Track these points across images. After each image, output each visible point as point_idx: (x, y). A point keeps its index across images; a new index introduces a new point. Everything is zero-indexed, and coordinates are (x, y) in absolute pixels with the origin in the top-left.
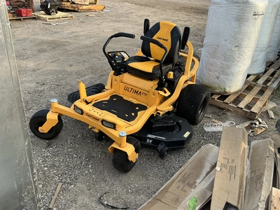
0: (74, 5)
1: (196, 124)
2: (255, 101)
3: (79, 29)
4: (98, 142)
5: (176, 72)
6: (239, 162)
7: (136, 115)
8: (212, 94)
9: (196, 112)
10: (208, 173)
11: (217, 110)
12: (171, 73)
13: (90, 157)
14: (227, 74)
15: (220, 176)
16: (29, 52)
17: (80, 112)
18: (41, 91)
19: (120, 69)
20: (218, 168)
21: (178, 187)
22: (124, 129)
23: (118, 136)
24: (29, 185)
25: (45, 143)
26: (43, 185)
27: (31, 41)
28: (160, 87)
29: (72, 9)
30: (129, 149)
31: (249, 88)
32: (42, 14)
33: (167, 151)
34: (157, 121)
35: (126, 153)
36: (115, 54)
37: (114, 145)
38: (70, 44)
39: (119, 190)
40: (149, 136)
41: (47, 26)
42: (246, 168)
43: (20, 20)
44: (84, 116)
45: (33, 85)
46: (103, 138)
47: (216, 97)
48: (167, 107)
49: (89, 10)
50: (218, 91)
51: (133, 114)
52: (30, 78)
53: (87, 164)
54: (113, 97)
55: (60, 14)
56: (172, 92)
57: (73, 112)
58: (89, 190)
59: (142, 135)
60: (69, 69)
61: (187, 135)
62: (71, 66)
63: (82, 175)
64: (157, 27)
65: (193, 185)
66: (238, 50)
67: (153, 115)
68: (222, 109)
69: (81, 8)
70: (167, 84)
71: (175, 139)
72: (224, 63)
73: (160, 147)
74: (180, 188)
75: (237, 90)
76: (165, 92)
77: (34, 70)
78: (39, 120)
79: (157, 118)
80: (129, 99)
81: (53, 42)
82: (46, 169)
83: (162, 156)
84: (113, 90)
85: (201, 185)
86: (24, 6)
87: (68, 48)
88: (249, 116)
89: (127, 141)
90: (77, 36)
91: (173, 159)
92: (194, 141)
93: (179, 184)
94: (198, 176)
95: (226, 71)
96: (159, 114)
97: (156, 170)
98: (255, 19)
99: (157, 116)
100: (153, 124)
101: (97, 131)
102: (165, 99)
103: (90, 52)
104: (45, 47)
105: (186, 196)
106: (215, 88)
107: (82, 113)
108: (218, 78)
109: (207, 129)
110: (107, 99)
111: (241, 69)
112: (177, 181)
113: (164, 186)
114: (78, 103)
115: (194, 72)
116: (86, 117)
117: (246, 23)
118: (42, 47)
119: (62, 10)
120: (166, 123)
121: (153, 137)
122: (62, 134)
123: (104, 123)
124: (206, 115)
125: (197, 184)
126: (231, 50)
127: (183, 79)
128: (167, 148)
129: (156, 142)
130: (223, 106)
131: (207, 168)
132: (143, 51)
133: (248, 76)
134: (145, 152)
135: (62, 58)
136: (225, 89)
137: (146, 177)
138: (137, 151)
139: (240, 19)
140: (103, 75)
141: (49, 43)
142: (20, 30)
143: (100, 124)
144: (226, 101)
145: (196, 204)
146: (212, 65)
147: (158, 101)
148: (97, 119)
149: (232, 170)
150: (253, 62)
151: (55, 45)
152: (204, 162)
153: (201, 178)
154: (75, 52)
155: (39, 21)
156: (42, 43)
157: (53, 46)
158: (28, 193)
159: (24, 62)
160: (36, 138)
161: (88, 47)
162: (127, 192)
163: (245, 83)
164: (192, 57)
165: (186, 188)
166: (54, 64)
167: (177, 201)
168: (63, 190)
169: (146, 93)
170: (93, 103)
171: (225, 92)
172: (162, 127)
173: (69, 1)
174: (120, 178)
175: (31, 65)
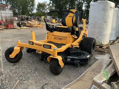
7: (61, 47)
9: (91, 49)
12: (77, 28)
14: (102, 36)
16: (10, 37)
17: (32, 43)
21: (91, 73)
26: (8, 81)
27: (11, 34)
29: (30, 26)
33: (79, 63)
37: (51, 56)
39: (54, 83)
41: (19, 30)
43: (7, 29)
44: (34, 45)
45: (10, 46)
47: (98, 47)
51: (59, 46)
52: (9, 44)
53: (35, 72)
55: (25, 27)
56: (78, 37)
57: (28, 45)
58: (36, 83)
59: (65, 57)
61: (88, 56)
63: (32, 76)
65: (99, 72)
66: (105, 24)
67: (69, 47)
73: (75, 62)
74: (93, 74)
75: (107, 43)
76: (75, 36)
78: (10, 51)
82: (11, 74)
84: (49, 40)
87: (28, 36)
91: (82, 69)
94: (101, 69)
97: (74, 74)
98: (111, 10)
99: (72, 48)
100: (70, 51)
101: (41, 53)
104: (17, 35)
108: (97, 38)
109: (97, 58)
111: (107, 33)
117: (107, 12)
120: (77, 51)
121: (71, 57)
124: (94, 54)
129: (72, 60)
136: (101, 43)
137: (69, 77)
139: (105, 10)
141: (19, 34)
142: (7, 31)
143: (43, 47)
144: (103, 48)
146: (94, 32)
148: (41, 45)
150: (111, 34)
151: (22, 35)
152: (102, 64)
153: (103, 70)
155: (15, 29)
156: (16, 34)
159: (7, 40)
162: (59, 84)
164: (85, 29)
165: (96, 73)
168: (20, 83)
171: (102, 45)
172: (75, 52)
173: (29, 23)
174: (54, 77)
175: (10, 40)
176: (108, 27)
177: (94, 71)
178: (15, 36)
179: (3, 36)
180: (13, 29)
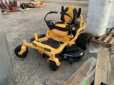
0: (34, 5)
1: (86, 50)
2: (111, 39)
3: (35, 14)
4: (43, 58)
5: (76, 27)
6: (106, 64)
7: (59, 46)
8: (92, 37)
9: (85, 44)
10: (92, 70)
11: (94, 44)
12: (74, 28)
13: (40, 65)
14: (98, 28)
15: (98, 71)
16: (15, 24)
17: (35, 45)
18: (20, 38)
19: (52, 27)
20: (97, 67)
21: (79, 76)
22: (54, 51)
23: (51, 55)
24: (11, 76)
25: (21, 59)
27: (16, 19)
28: (69, 34)
30: (56, 60)
31: (108, 34)
32: (21, 9)
33: (73, 61)
34: (68, 48)
35: (55, 62)
36: (49, 21)
37: (50, 59)
38: (32, 20)
39: (53, 78)
40: (65, 55)
41: (23, 14)
42: (109, 67)
43: (12, 12)
45: (17, 36)
46: (45, 56)
47: (94, 38)
48: (72, 42)
49: (40, 7)
50: (94, 36)
51: (58, 46)
52: (16, 34)
53: (38, 68)
54: (49, 39)
55: (28, 9)
56: (74, 36)
57: (32, 45)
58: (40, 78)
59: (62, 55)
60: (31, 30)
61: (82, 54)
62: (32, 28)
63: (37, 72)
64: (67, 9)
65: (85, 75)
66: (102, 18)
67: (66, 46)
68: (97, 43)
69: (36, 6)
70: (72, 32)
71: (76, 56)
72: (96, 23)
73: (70, 59)
74: (80, 77)
75: (103, 35)
76: (71, 36)
77: (17, 31)
78: (18, 49)
79: (69, 47)
80: (56, 40)
81: (25, 19)
82: (21, 70)
83: (71, 63)
84: (49, 36)
85: (89, 75)
86: (13, 6)
88: (109, 46)
89: (55, 57)
90: (35, 17)
91: (76, 64)
92: (85, 57)
93: (79, 75)
94: (87, 71)
95: (98, 27)
96: (69, 45)
97: (68, 69)
98: (109, 4)
99: (68, 46)
100: (67, 50)
101: (42, 53)
102: (71, 39)
103: (40, 23)
104: (22, 21)
105: (83, 80)
106: (93, 35)
107: (36, 45)
108: (94, 30)
109: (90, 52)
110: (47, 40)
111: (104, 26)
112: (78, 74)
113: (72, 76)
114: (34, 42)
115: (84, 28)
116: (38, 47)
117: (106, 6)
118: (21, 21)
119: (29, 7)
120: (72, 49)
121: (67, 55)
122: (28, 55)
123: (45, 49)
124: (90, 46)
125: (87, 75)
126: (99, 18)
127: (79, 30)
128: (73, 60)
129: (68, 57)
130: (97, 42)
131: (91, 68)
132: (61, 19)
133: (107, 29)
134: (63, 62)
135: (28, 26)
136: (97, 35)
137: (64, 72)
138: (60, 61)
139: (103, 4)
140: (45, 31)
141: (23, 20)
142: (12, 15)
144: (98, 40)
145: (87, 83)
146: (91, 24)
147: (68, 40)
148: (42, 48)
149: (103, 68)
150: (109, 23)
151: (26, 21)
152: (90, 65)
153: (89, 72)
154: (34, 23)
155: (19, 12)
156: (21, 20)
157: (25, 21)
158: (11, 79)
159: (13, 27)
160: (17, 57)
161: (39, 21)
162: (56, 79)
163: (106, 32)
164: (83, 22)
165: (82, 77)
166: (26, 28)
167: (78, 82)
168: (28, 78)
169: (63, 37)
170: (41, 42)
171: (98, 36)
172: (71, 51)
173: (31, 4)
174: (53, 73)
175: (16, 28)
176: (106, 20)
177: (81, 74)
178: (20, 22)
179: (9, 22)
180: (17, 12)
